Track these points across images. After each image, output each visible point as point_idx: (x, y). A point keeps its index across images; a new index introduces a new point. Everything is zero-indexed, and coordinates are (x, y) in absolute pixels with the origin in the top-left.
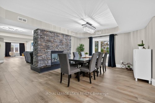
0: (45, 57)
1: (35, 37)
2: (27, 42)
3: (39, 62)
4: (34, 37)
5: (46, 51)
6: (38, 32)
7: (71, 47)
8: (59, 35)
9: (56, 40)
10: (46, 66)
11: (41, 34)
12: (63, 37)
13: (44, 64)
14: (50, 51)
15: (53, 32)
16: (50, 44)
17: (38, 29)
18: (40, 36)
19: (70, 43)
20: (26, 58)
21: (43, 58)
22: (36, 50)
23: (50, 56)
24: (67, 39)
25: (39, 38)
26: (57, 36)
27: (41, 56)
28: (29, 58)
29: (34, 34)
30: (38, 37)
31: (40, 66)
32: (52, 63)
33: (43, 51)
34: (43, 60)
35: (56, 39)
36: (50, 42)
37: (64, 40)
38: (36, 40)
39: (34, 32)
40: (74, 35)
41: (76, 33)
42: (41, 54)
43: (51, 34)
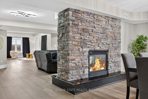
0: (79, 62)
1: (62, 25)
2: (34, 35)
3: (71, 72)
4: (59, 24)
5: (81, 50)
6: (68, 15)
7: (120, 42)
8: (100, 18)
9: (97, 28)
10: (82, 79)
11: (74, 18)
12: (107, 22)
13: (77, 76)
14: (88, 50)
15: (91, 13)
16: (87, 37)
17: (67, 10)
18: (71, 22)
19: (119, 33)
20: (39, 62)
21: (76, 65)
22: (64, 48)
23: (88, 61)
24: (114, 26)
25: (71, 25)
26: (99, 22)
27: (74, 60)
28: (43, 63)
29: (59, 19)
30: (69, 24)
31: (71, 80)
32: (90, 73)
33: (76, 50)
34: (77, 67)
35: (96, 26)
36: (87, 32)
37: (109, 27)
38: (63, 29)
39: (59, 16)
40: (127, 18)
41: (131, 14)
42: (74, 57)
43: (88, 17)
